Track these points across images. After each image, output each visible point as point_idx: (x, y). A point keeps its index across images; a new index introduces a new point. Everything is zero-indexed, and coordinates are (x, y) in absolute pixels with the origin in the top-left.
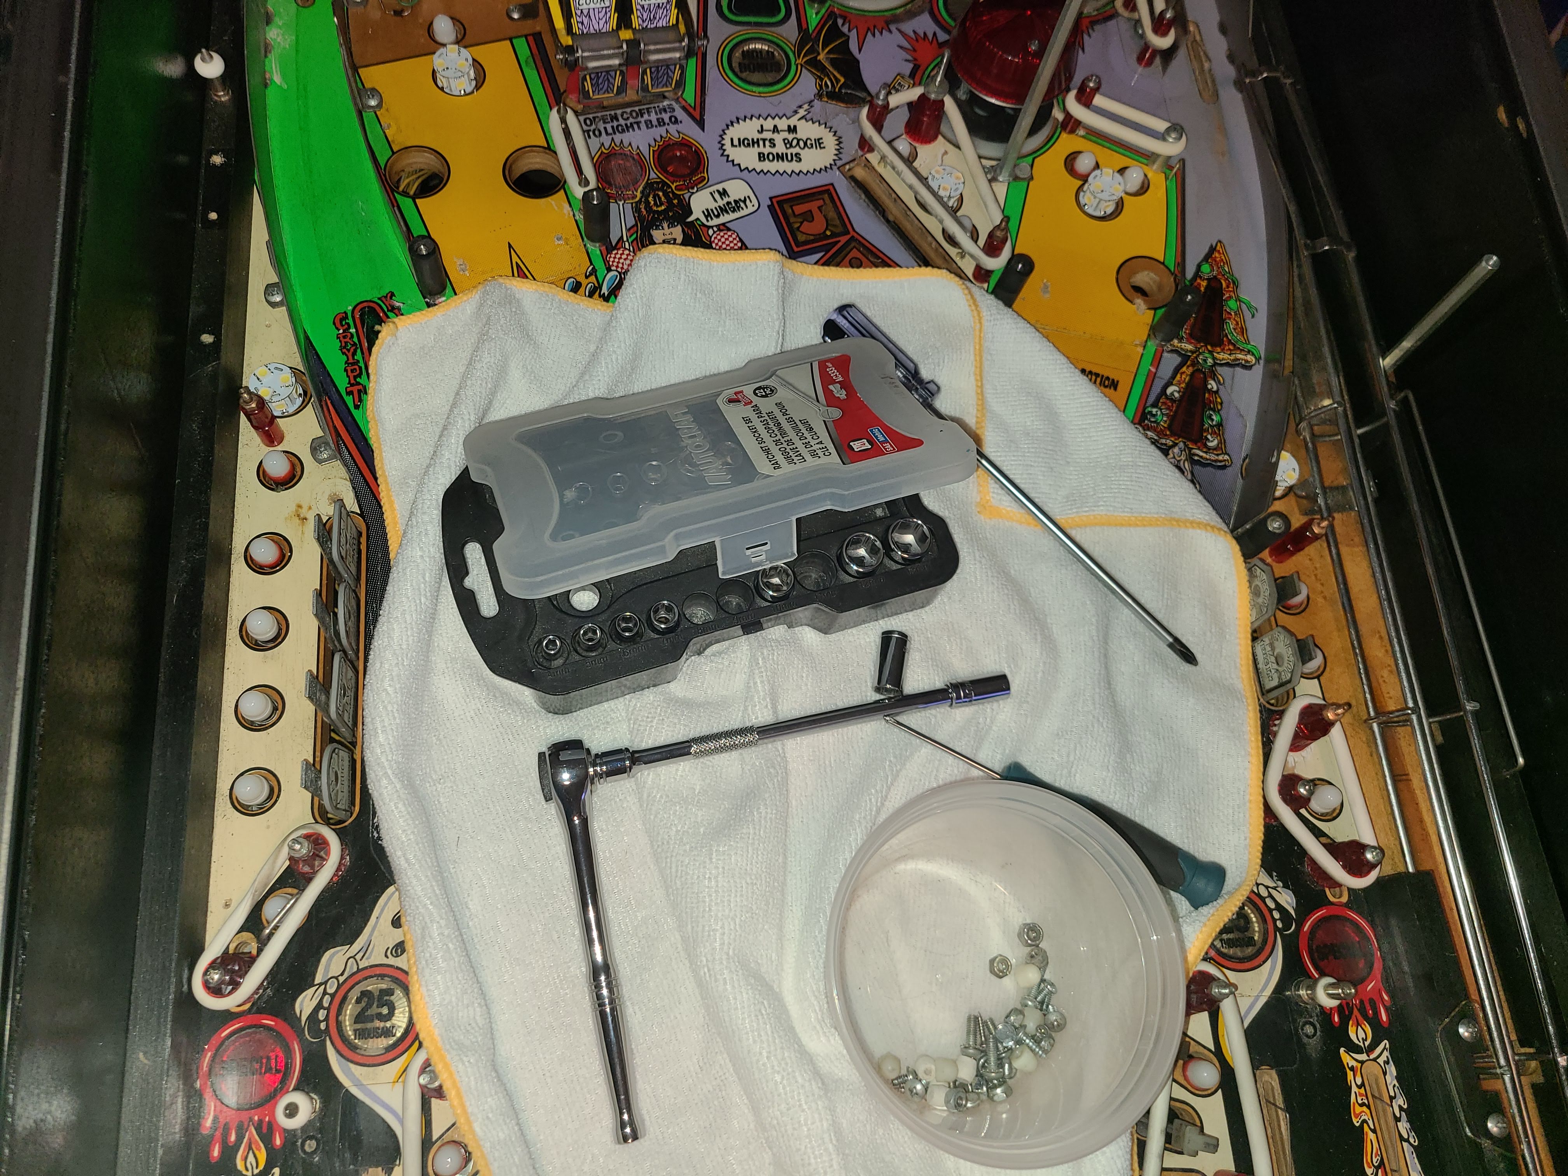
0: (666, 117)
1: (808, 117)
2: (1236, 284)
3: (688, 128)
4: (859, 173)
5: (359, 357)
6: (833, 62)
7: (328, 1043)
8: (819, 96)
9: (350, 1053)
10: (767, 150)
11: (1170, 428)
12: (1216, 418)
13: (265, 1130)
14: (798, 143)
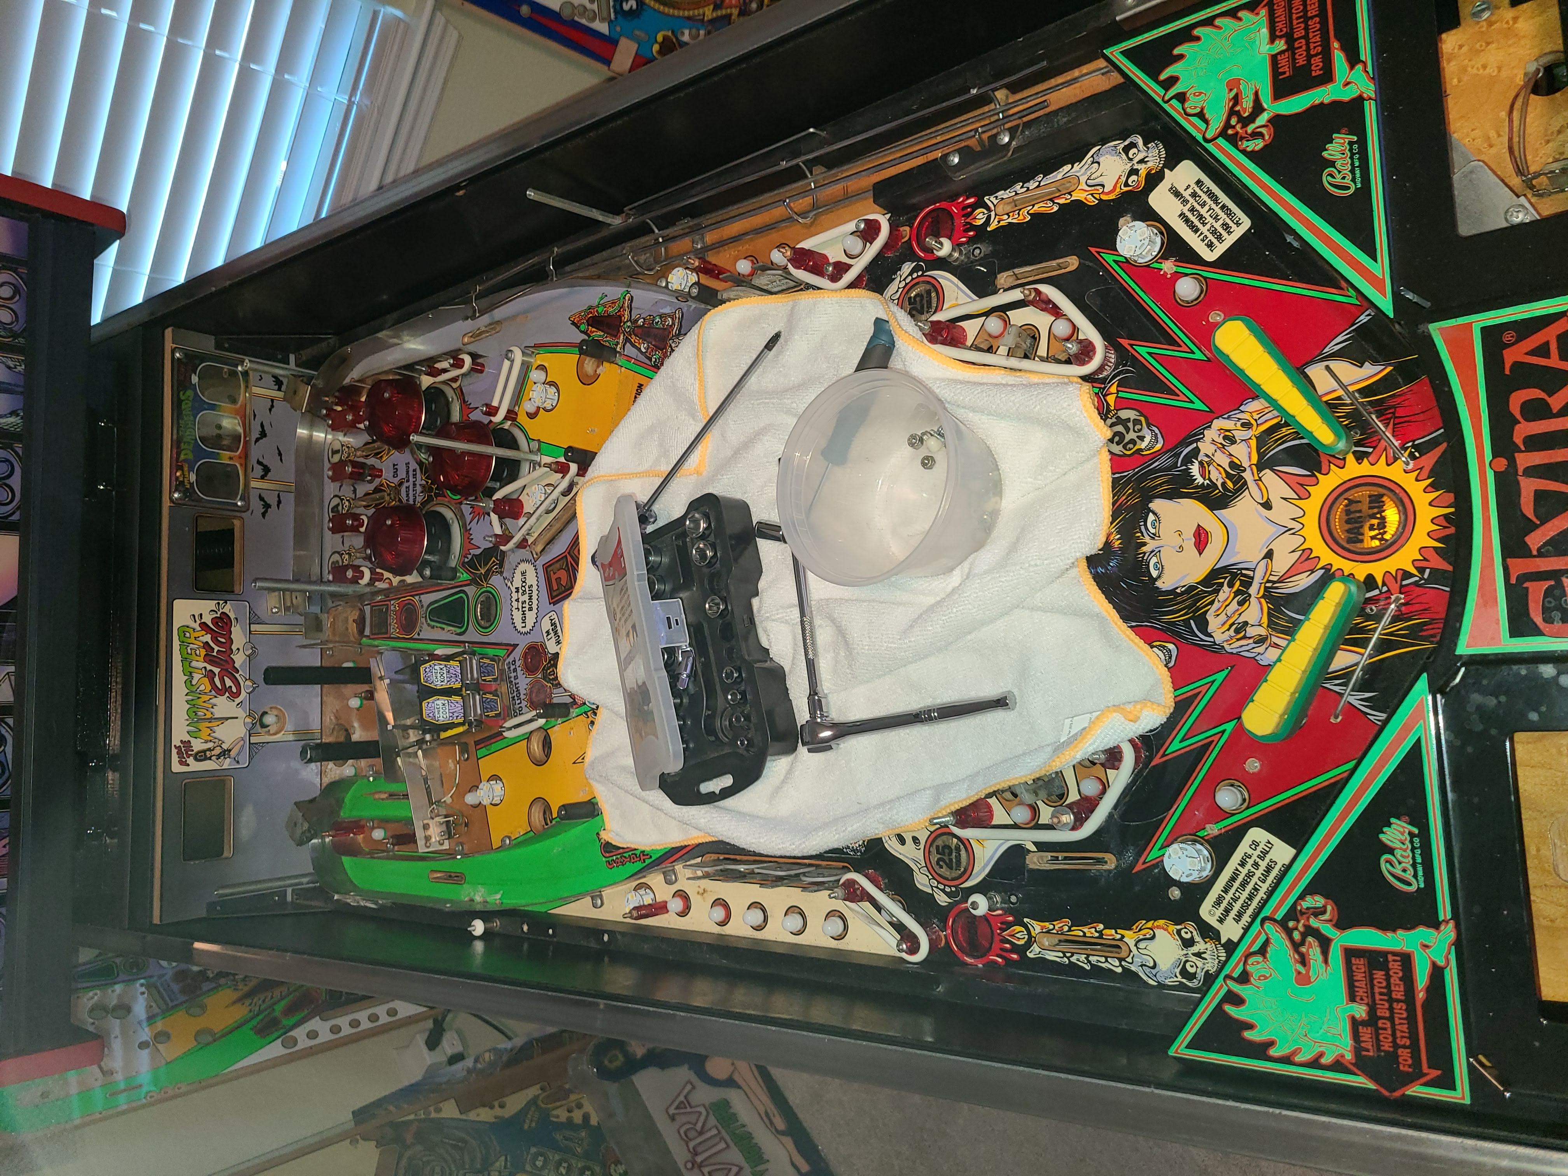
0: (512, 667)
1: (511, 580)
2: (590, 308)
3: (518, 653)
4: (539, 548)
5: (626, 855)
6: (485, 565)
7: (962, 886)
8: (501, 573)
9: (967, 873)
10: (528, 606)
11: (662, 350)
12: (657, 319)
13: (1004, 926)
14: (524, 586)
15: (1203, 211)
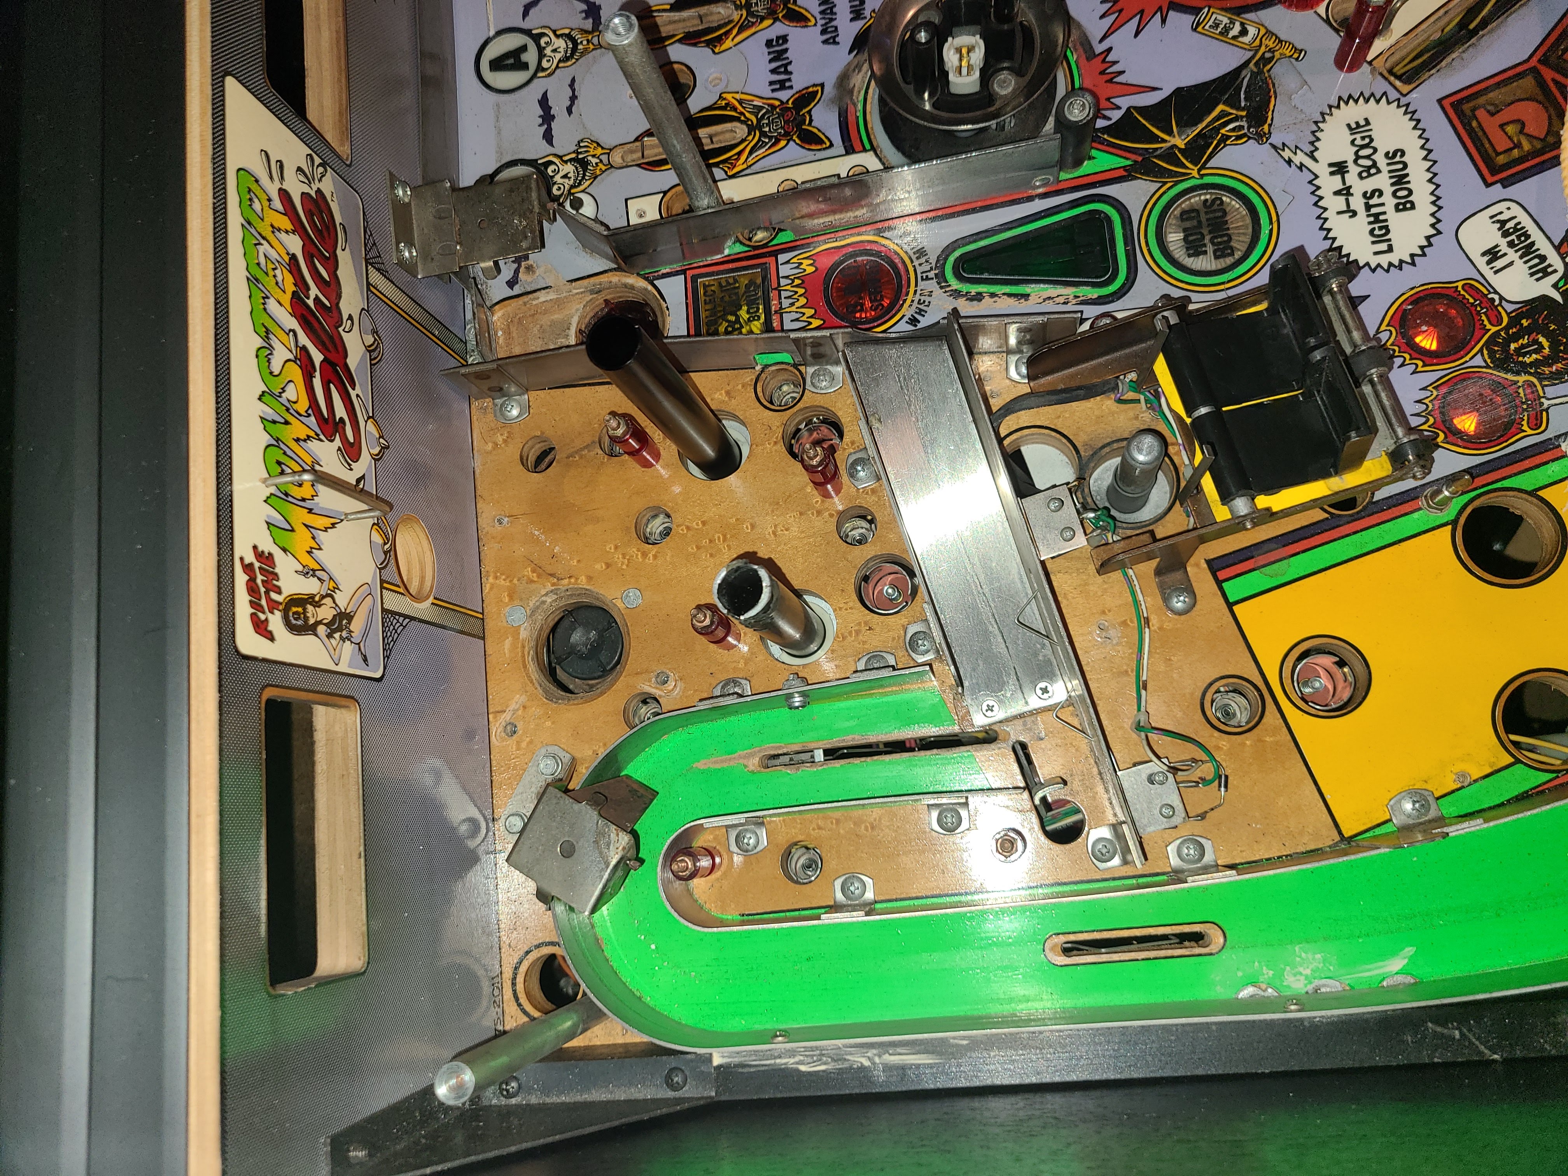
1: (1308, 148)
4: (1406, 65)
6: (1187, 126)
8: (1261, 138)
10: (1389, 202)
14: (1368, 157)
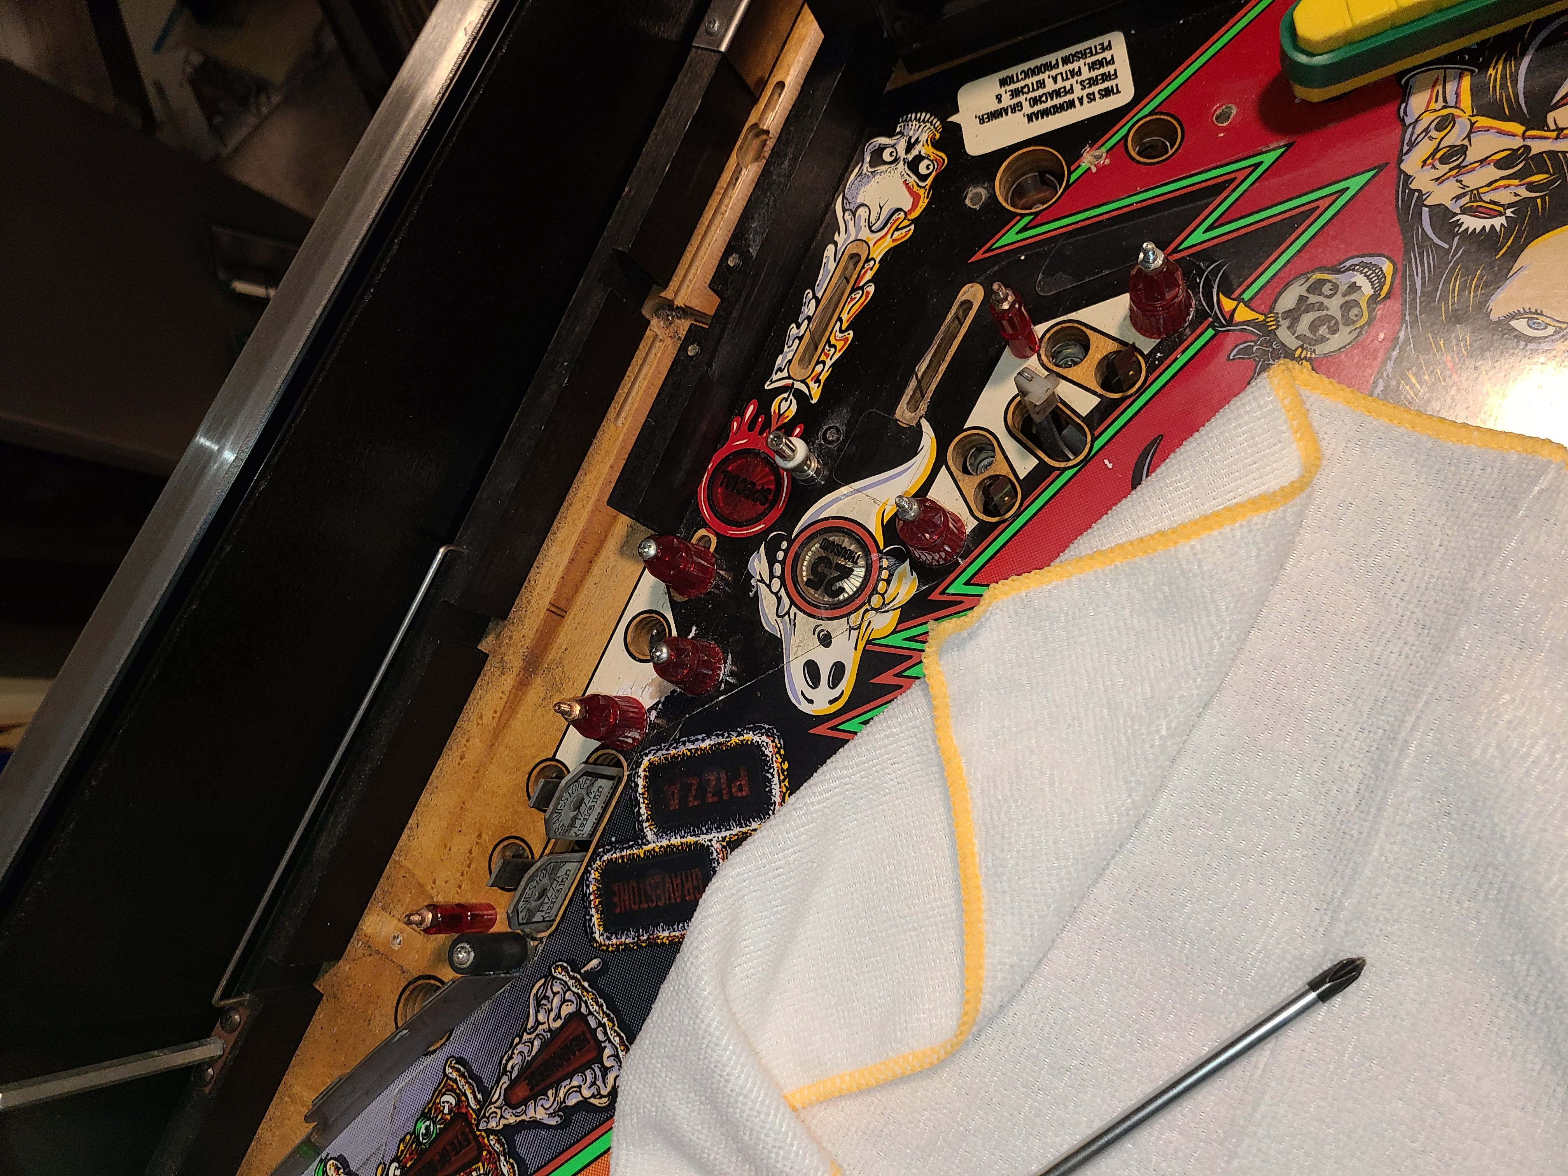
12: (422, 1127)
15: (1050, 86)
